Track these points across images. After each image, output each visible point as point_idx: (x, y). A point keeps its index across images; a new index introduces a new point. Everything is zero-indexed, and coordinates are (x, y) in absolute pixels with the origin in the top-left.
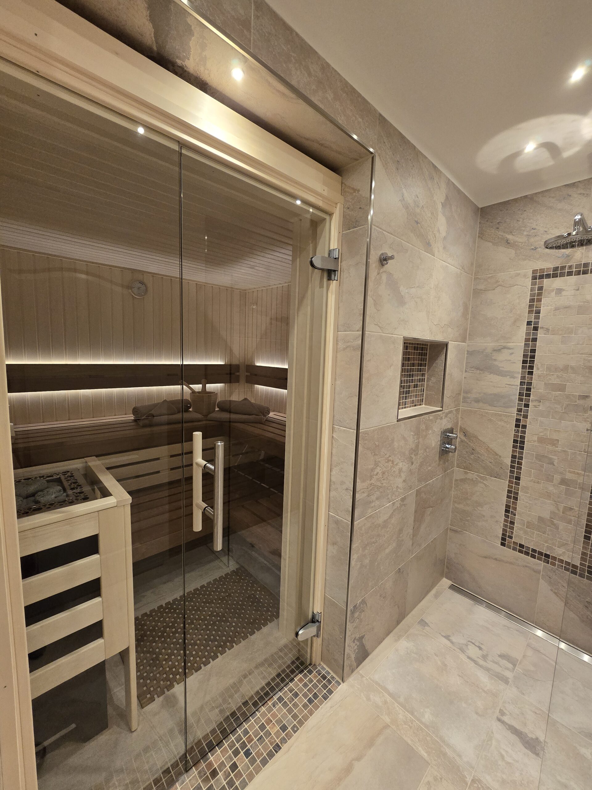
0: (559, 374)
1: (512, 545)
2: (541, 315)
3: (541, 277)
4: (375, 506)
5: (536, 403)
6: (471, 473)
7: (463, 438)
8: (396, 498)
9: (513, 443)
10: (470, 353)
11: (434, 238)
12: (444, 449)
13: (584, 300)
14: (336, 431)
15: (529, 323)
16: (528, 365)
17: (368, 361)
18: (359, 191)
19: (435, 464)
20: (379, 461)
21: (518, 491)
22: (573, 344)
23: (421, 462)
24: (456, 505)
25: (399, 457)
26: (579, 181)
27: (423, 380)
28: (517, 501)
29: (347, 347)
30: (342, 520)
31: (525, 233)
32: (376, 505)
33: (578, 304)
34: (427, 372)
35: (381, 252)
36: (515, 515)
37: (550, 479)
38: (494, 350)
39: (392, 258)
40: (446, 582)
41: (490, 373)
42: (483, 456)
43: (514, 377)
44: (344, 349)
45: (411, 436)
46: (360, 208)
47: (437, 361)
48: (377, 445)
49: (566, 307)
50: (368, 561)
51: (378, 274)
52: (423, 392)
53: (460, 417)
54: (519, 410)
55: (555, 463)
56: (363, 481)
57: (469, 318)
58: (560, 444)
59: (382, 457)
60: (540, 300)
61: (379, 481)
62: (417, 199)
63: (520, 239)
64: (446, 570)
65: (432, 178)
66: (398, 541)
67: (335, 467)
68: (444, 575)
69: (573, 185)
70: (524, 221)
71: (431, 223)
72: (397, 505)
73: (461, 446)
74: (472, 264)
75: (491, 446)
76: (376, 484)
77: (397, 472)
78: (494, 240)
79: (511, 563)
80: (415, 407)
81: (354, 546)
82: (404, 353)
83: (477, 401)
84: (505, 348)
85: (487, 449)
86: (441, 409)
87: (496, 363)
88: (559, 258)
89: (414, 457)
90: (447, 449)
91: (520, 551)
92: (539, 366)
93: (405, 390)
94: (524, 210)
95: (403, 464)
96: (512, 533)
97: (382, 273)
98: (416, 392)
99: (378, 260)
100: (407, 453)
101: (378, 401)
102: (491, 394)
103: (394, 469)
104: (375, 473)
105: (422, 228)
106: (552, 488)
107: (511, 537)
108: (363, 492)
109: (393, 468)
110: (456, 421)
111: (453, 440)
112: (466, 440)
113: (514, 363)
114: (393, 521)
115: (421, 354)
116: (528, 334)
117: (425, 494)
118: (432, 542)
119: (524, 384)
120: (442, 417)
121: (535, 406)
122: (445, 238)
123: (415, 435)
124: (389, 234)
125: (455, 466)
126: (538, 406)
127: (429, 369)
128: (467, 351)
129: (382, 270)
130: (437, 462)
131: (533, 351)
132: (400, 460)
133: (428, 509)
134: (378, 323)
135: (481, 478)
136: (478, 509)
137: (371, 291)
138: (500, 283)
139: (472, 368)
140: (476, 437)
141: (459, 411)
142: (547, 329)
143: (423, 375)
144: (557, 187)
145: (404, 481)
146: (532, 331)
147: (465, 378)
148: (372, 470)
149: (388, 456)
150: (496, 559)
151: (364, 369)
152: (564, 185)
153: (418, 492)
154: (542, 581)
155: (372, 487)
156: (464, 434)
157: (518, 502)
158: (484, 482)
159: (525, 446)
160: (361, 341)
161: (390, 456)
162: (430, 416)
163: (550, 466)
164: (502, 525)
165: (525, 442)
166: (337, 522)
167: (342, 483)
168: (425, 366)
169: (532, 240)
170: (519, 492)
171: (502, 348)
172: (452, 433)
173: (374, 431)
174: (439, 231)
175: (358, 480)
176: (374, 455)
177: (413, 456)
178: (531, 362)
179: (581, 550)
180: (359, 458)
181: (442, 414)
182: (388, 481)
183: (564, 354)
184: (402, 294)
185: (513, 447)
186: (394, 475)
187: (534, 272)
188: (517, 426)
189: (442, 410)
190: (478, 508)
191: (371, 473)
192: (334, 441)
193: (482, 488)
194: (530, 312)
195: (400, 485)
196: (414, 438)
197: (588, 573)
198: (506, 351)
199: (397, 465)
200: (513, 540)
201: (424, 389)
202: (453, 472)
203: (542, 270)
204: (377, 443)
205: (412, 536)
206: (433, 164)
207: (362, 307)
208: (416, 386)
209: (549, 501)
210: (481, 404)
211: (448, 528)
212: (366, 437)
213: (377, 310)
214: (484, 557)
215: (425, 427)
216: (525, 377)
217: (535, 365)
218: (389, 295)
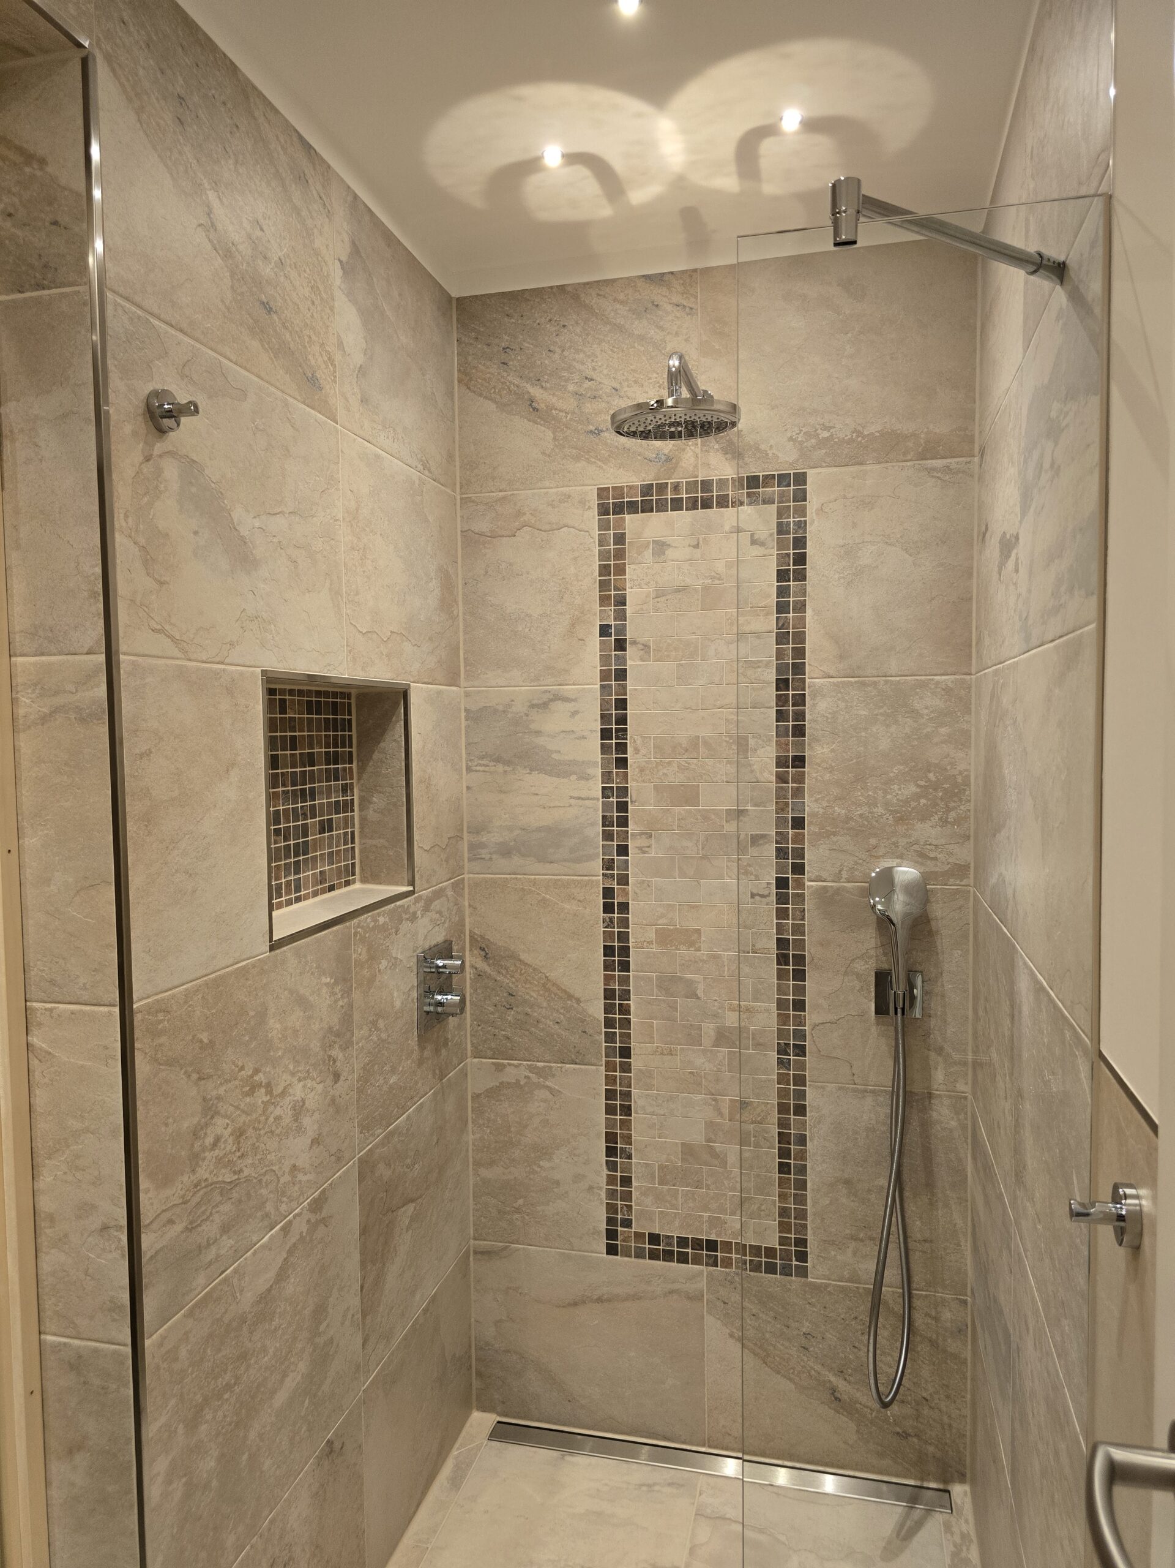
0: (682, 760)
1: (633, 1245)
2: (629, 608)
3: (619, 509)
4: (218, 1256)
5: (642, 842)
6: (513, 1065)
7: (481, 965)
8: (294, 1204)
9: (604, 956)
10: (475, 717)
11: (327, 367)
12: (432, 1009)
13: (713, 574)
14: (40, 1024)
15: (604, 631)
16: (614, 741)
17: (141, 756)
18: (42, 162)
19: (409, 1062)
20: (219, 1098)
21: (631, 1087)
22: (701, 682)
23: (364, 1068)
24: (485, 1173)
25: (291, 1067)
26: (672, 273)
27: (348, 806)
28: (630, 1115)
29: (55, 711)
30: (96, 1351)
31: (571, 388)
32: (222, 1252)
33: (700, 582)
34: (359, 779)
35: (149, 388)
36: (630, 1157)
37: (693, 1038)
38: (533, 706)
39: (192, 409)
40: (481, 1421)
41: (531, 770)
42: (536, 1008)
43: (587, 778)
44: (44, 719)
45: (324, 990)
46: (55, 223)
47: (382, 745)
48: (205, 1041)
49: (678, 591)
50: (213, 1464)
51: (148, 459)
52: (353, 842)
53: (467, 904)
54: (608, 865)
55: (700, 993)
56: (166, 1181)
57: (461, 614)
58: (704, 941)
59: (227, 1081)
60: (621, 570)
61: (225, 1167)
62: (259, 233)
63: (564, 403)
64: (476, 1383)
65: (301, 179)
66: (314, 1351)
67: (49, 1158)
68: (474, 1404)
69: (658, 279)
70: (566, 353)
71: (312, 316)
72: (301, 1227)
73: (479, 991)
74: (451, 457)
75: (552, 975)
76: (215, 1179)
77: (287, 1120)
78: (498, 397)
79: (636, 1297)
80: (333, 893)
81: (150, 1431)
82: (271, 725)
83: (506, 851)
84: (558, 698)
85: (544, 985)
86: (411, 888)
87: (541, 741)
88: (651, 461)
89: (341, 1056)
90: (440, 1009)
91: (654, 1255)
92: (638, 743)
93: (292, 842)
94: (562, 323)
95: (304, 1087)
96: (630, 1207)
97: (160, 456)
98: (330, 847)
99: (140, 411)
100: (315, 1045)
101: (194, 891)
102: (539, 829)
103: (278, 1111)
104: (209, 1140)
105: (286, 328)
106: (702, 1061)
107: (627, 1223)
108: (171, 1222)
109: (272, 1108)
110: (457, 918)
111: (455, 979)
112: (488, 969)
113: (584, 738)
114: (292, 1286)
115: (334, 725)
116: (605, 659)
117: (389, 1165)
118: (426, 1311)
119: (610, 794)
120: (415, 913)
121: (641, 850)
122: (362, 371)
123: (336, 983)
124: (173, 332)
125: (469, 1053)
126: (647, 849)
127: (362, 770)
128: (466, 710)
129: (159, 447)
130: (416, 1055)
131: (622, 704)
132: (293, 1074)
133: (403, 1209)
134: (167, 627)
135: (539, 1072)
136: (540, 1167)
137: (126, 517)
138: (526, 518)
139: (482, 758)
140: (514, 956)
141: (463, 889)
142: (646, 646)
143: (346, 789)
144: (628, 278)
145: (316, 1142)
146: (613, 653)
147: (468, 788)
148: (196, 1133)
149: (250, 1073)
150: (600, 1300)
151: (130, 785)
152: (643, 276)
153: (366, 1167)
154: (709, 1320)
155: (202, 1192)
156: (483, 953)
157: (632, 1118)
158: (547, 1083)
159: (631, 959)
160: (104, 687)
161: (257, 1071)
162: (379, 915)
163: (691, 1002)
164: (603, 1195)
165: (631, 949)
166: (77, 1364)
167: (86, 1209)
168: (351, 762)
169: (589, 407)
170: (633, 1090)
171: (552, 700)
172: (451, 957)
173: (188, 995)
174: (340, 345)
175: (144, 1183)
176: (200, 1079)
177: (336, 1052)
178: (620, 734)
179: (777, 1205)
180: (139, 1103)
181: (414, 904)
182: (259, 1157)
183: (687, 709)
184: (244, 531)
185: (606, 968)
186: (278, 1132)
187: (602, 492)
188: (608, 908)
189: (412, 893)
190: (541, 1163)
191: (192, 1145)
192: (34, 1062)
193: (545, 1101)
194: (604, 600)
195: (304, 1160)
196: (333, 994)
197: (797, 1260)
198: (559, 706)
199: (284, 1093)
200: (633, 1230)
201: (353, 833)
202: (464, 1074)
203: (619, 491)
204: (204, 1037)
205: (360, 1315)
206: (301, 138)
207: (98, 570)
208: (326, 827)
209: (699, 1097)
210: (516, 860)
211: (467, 1253)
212: (160, 1022)
213: (155, 579)
214: (570, 1305)
215: (368, 951)
216: (610, 773)
217: (628, 742)
218: (196, 533)
